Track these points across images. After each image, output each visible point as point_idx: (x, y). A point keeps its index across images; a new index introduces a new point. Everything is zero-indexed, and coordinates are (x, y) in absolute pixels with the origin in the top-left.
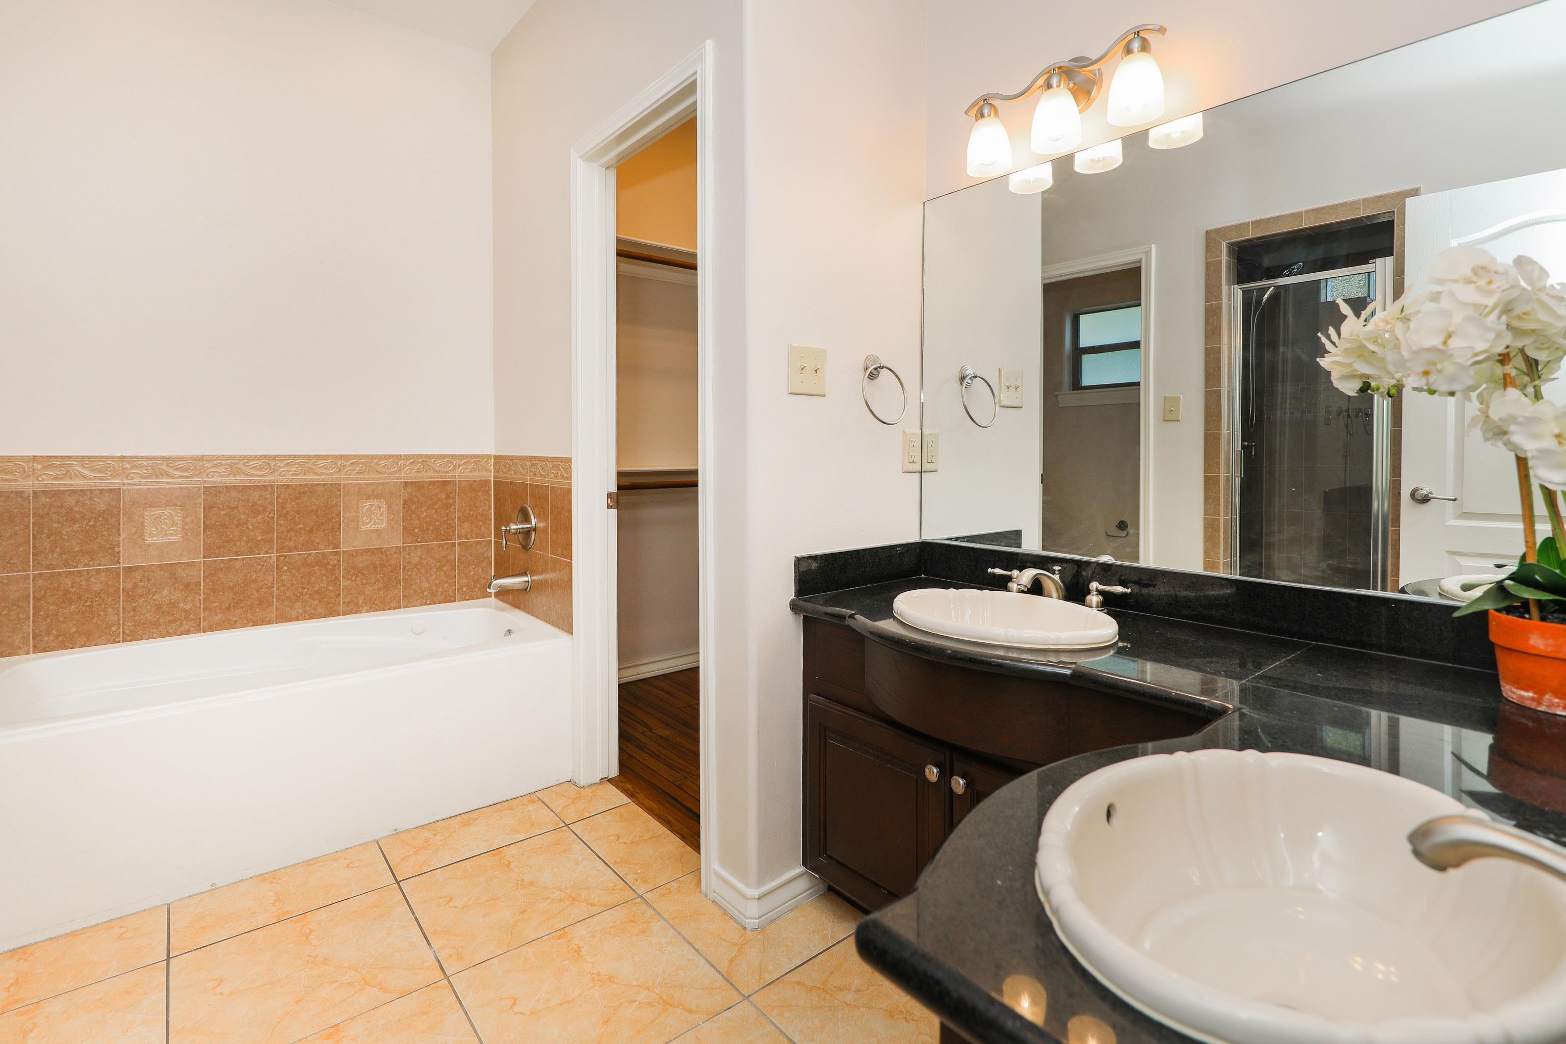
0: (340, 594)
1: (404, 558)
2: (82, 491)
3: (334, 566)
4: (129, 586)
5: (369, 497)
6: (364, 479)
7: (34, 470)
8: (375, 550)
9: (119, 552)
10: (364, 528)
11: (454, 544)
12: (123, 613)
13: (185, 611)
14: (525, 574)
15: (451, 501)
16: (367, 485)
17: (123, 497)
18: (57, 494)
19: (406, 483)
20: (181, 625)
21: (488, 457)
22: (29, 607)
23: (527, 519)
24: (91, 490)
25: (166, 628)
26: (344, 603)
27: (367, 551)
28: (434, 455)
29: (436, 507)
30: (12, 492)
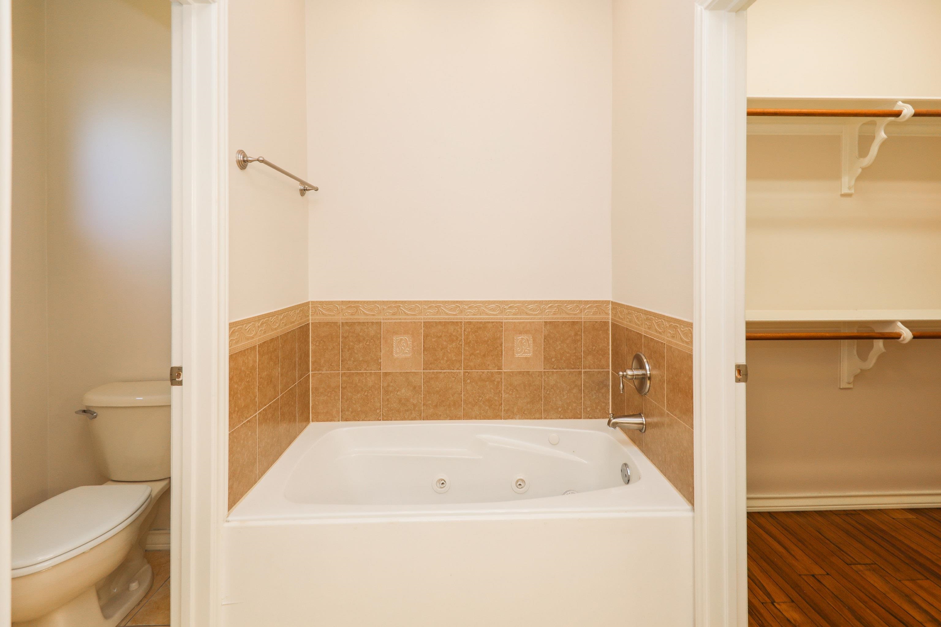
0: (502, 404)
1: (545, 381)
2: (363, 323)
3: (498, 382)
4: (385, 385)
5: (521, 333)
6: (518, 319)
7: (342, 310)
8: (525, 373)
9: (381, 363)
10: (517, 355)
11: (580, 372)
12: (382, 402)
13: (414, 405)
14: (639, 415)
15: (578, 338)
16: (520, 323)
17: (383, 327)
18: (352, 324)
19: (546, 322)
20: (411, 413)
21: (607, 302)
22: (340, 393)
23: (641, 366)
24: (368, 322)
25: (404, 415)
26: (504, 410)
27: (520, 373)
28: (566, 301)
29: (568, 341)
30: (332, 323)
